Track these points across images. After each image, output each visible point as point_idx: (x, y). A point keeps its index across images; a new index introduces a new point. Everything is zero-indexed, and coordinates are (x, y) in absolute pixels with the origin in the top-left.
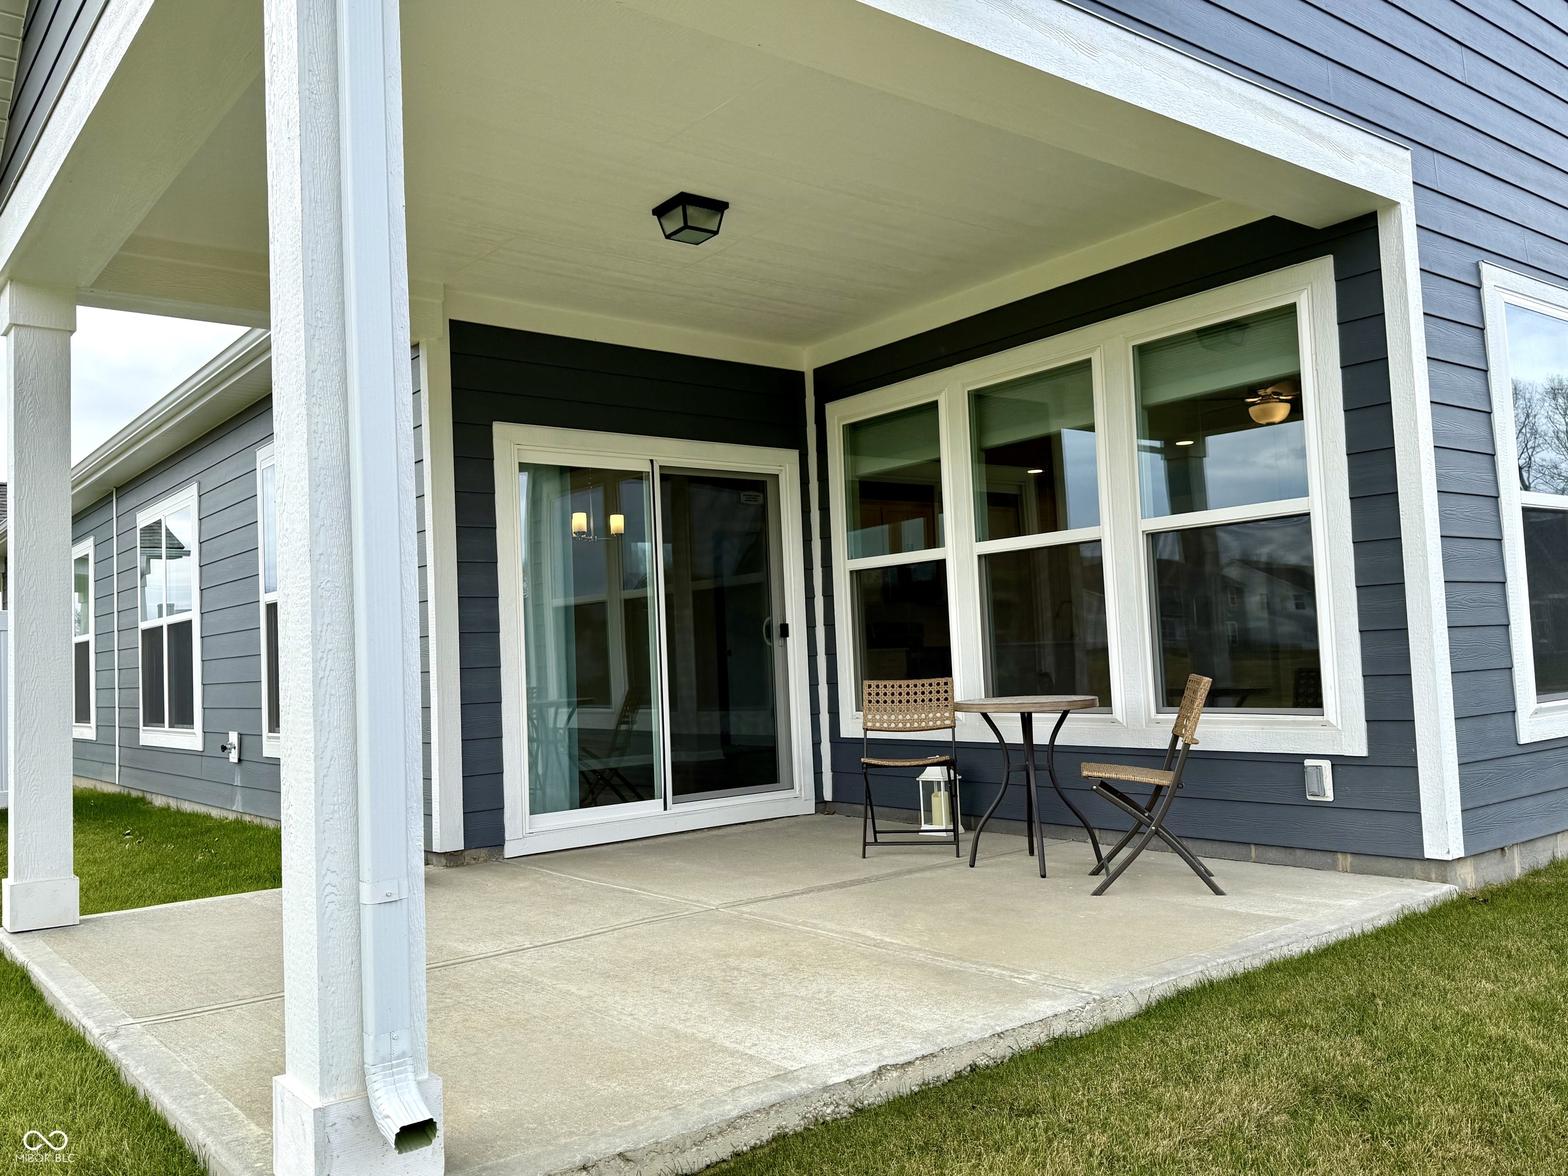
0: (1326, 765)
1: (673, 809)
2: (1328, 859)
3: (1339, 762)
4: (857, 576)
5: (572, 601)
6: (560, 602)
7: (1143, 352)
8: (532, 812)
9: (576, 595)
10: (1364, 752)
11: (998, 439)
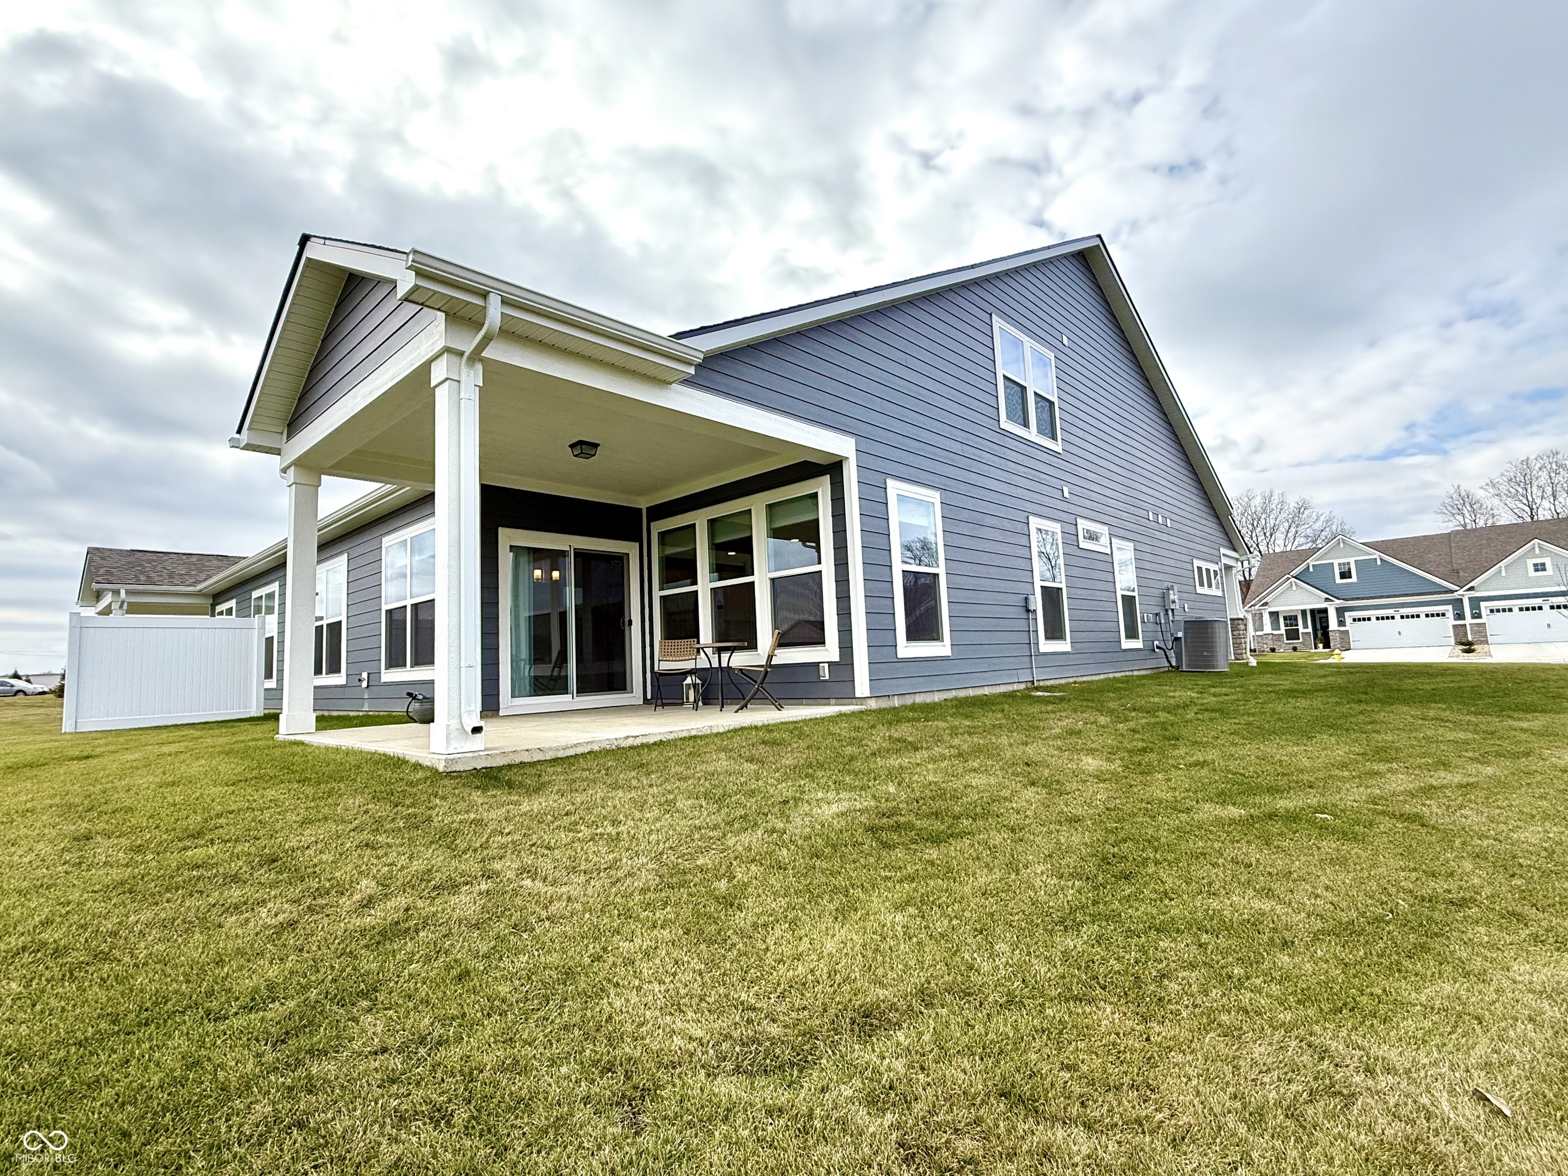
0: (826, 665)
1: (577, 699)
2: (827, 701)
3: (830, 664)
4: (663, 599)
5: (532, 614)
6: (527, 614)
7: (770, 507)
8: (512, 697)
9: (534, 610)
10: (838, 659)
11: (719, 540)
